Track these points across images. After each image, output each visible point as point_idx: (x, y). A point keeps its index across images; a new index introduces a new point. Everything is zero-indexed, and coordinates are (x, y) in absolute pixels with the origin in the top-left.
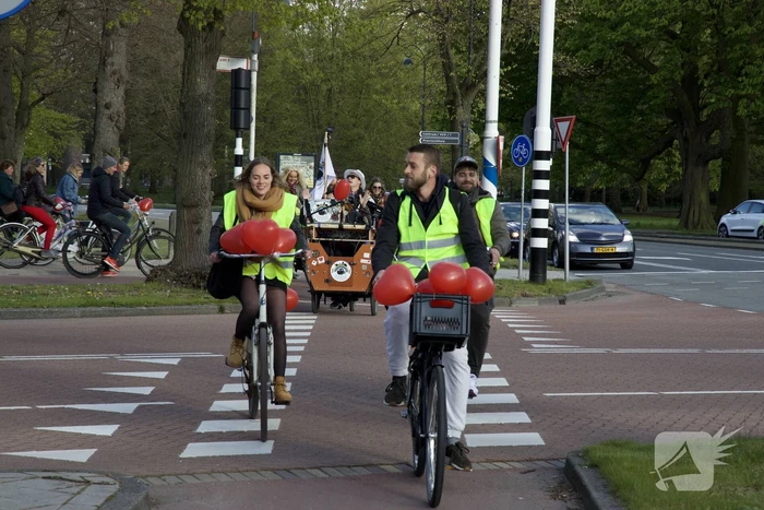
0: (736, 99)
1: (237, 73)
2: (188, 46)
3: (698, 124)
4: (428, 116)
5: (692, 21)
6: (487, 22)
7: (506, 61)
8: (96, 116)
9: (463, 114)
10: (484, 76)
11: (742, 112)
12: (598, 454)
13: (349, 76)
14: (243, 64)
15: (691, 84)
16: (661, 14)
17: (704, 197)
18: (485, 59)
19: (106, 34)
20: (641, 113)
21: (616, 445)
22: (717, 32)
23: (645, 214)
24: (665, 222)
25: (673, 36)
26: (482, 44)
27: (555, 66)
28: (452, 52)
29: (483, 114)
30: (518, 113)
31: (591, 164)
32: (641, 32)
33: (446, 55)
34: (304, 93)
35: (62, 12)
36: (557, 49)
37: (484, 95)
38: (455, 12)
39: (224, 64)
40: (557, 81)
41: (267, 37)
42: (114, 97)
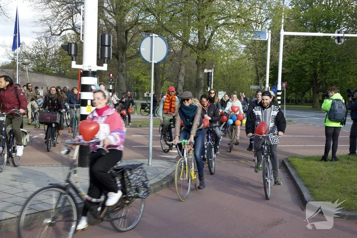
0: (325, 79)
1: (209, 73)
2: (198, 67)
3: (317, 84)
4: (253, 82)
5: (315, 61)
6: (266, 60)
7: (271, 69)
8: (178, 83)
9: (261, 82)
10: (265, 73)
11: (327, 81)
12: (290, 159)
13: (235, 73)
14: (210, 71)
15: (315, 75)
16: (308, 59)
17: (318, 101)
18: (266, 70)
19: (180, 65)
20: (303, 82)
21: (294, 157)
22: (321, 63)
23: (304, 105)
24: (309, 107)
25: (311, 64)
26: (265, 66)
27: (282, 70)
28: (258, 68)
29: (265, 82)
30: (273, 82)
31: (291, 93)
32: (303, 63)
33: (257, 68)
34: (224, 77)
35: (171, 60)
36: (283, 67)
37: (265, 77)
38: (259, 59)
39: (206, 71)
40: (282, 74)
41: (216, 65)
42: (182, 79)
